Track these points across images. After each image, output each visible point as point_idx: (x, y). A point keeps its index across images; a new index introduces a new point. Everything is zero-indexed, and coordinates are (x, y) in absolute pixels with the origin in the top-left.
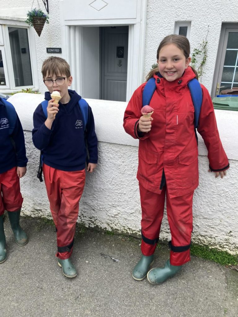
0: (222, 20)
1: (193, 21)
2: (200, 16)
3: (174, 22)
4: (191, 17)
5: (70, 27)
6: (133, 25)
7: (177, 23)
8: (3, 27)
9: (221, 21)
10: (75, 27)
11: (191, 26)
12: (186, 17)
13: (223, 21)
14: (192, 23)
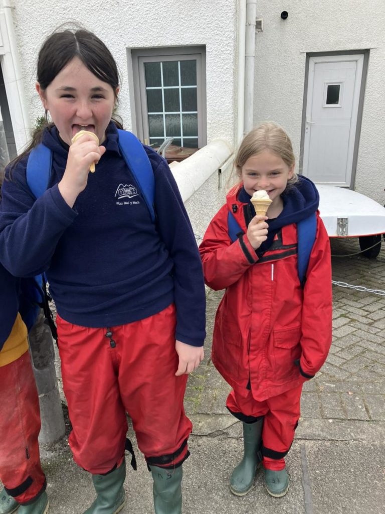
0: (125, 44)
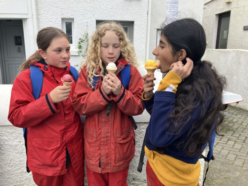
1: (75, 18)
2: (80, 15)
3: (61, 18)
4: (73, 15)
6: (26, 19)
7: (63, 19)
9: (95, 19)
11: (74, 22)
12: (69, 15)
13: (96, 19)
14: (75, 20)
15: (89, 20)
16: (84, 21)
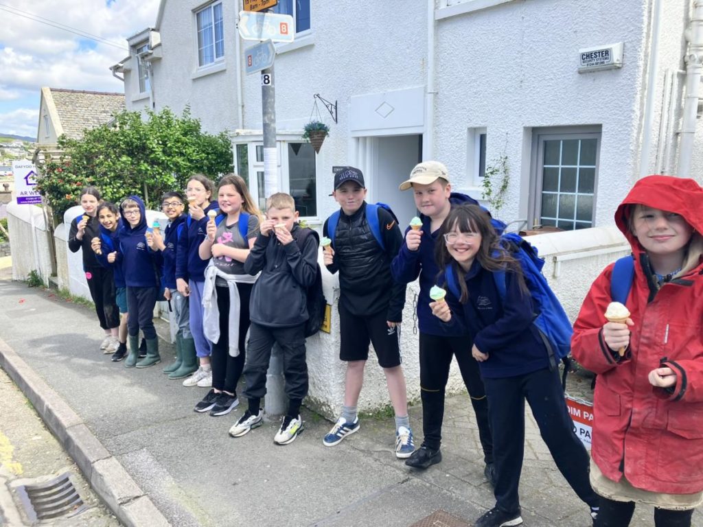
1: (489, 127)
2: (497, 120)
3: (466, 129)
4: (484, 122)
5: (358, 139)
7: (470, 129)
8: (282, 143)
9: (522, 126)
10: (365, 138)
11: (488, 133)
12: (480, 122)
13: (524, 125)
14: (488, 130)
15: (511, 128)
16: (503, 131)
